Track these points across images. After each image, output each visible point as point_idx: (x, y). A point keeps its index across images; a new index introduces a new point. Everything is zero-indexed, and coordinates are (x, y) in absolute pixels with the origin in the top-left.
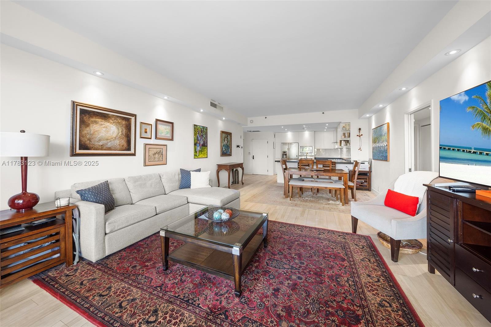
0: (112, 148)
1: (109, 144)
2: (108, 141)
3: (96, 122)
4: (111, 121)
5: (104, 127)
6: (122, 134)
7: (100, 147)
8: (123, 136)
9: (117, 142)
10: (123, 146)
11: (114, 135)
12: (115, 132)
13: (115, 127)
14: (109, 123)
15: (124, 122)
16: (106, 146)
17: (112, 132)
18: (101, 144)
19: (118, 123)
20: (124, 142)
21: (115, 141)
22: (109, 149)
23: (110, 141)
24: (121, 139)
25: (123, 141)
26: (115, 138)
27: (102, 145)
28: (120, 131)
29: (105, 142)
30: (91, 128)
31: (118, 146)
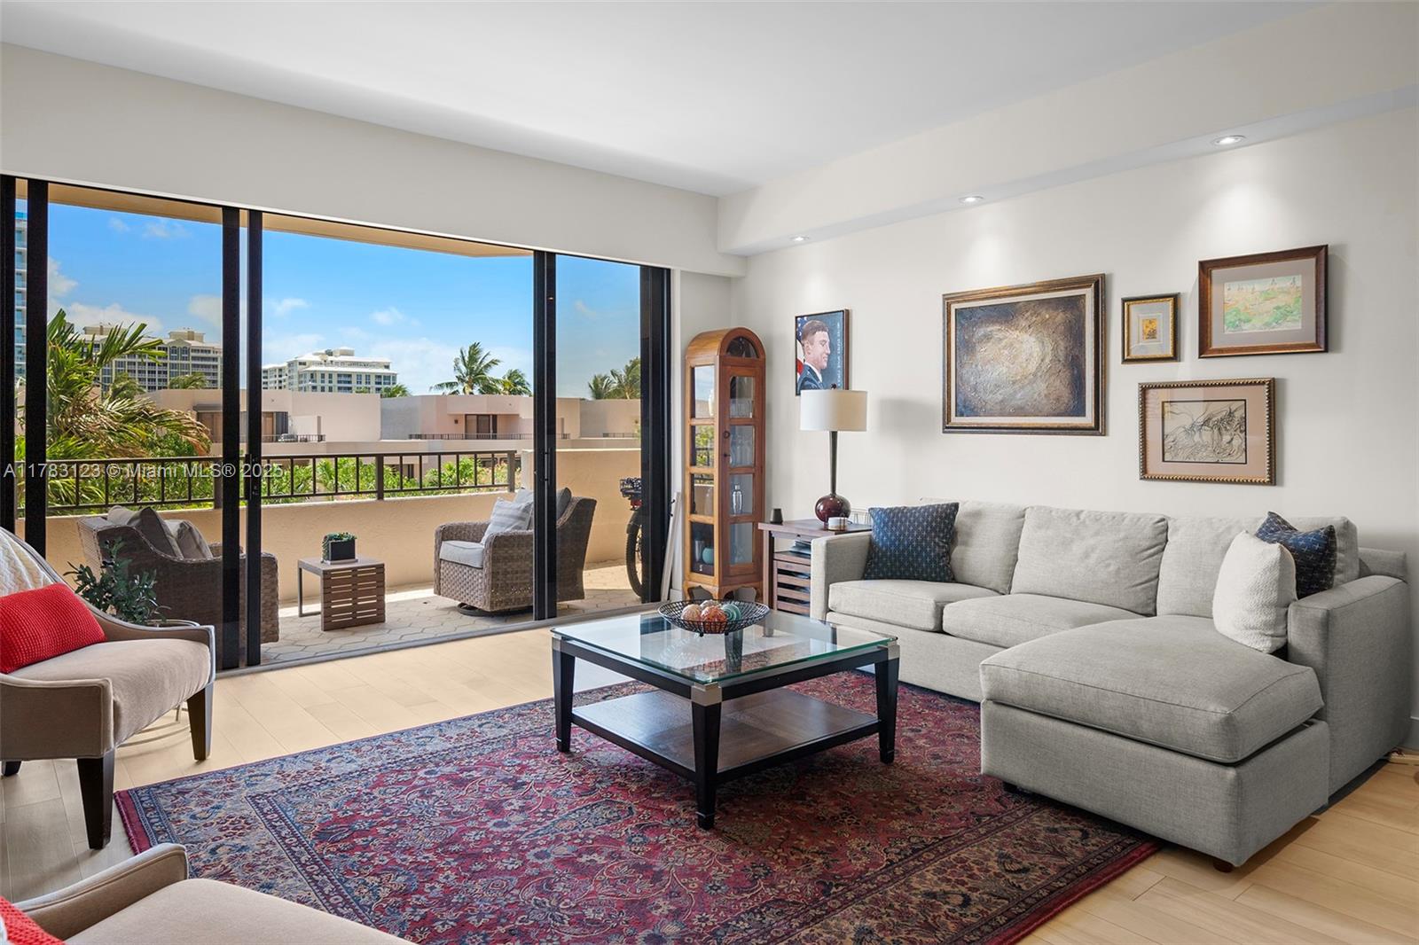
0: (1027, 407)
1: (1019, 396)
2: (1017, 386)
3: (988, 337)
4: (1024, 323)
5: (1005, 348)
6: (1055, 359)
7: (998, 407)
8: (1060, 367)
9: (1041, 387)
10: (1058, 399)
11: (1032, 367)
12: (1035, 355)
13: (1033, 339)
14: (1016, 329)
15: (1060, 317)
16: (1013, 403)
17: (1024, 357)
18: (1000, 398)
19: (1044, 323)
20: (1061, 387)
21: (1034, 385)
22: (1020, 411)
23: (1022, 388)
24: (1053, 378)
25: (1058, 383)
26: (1035, 375)
27: (1002, 401)
28: (1049, 348)
29: (1009, 390)
30: (979, 356)
31: (1044, 401)
